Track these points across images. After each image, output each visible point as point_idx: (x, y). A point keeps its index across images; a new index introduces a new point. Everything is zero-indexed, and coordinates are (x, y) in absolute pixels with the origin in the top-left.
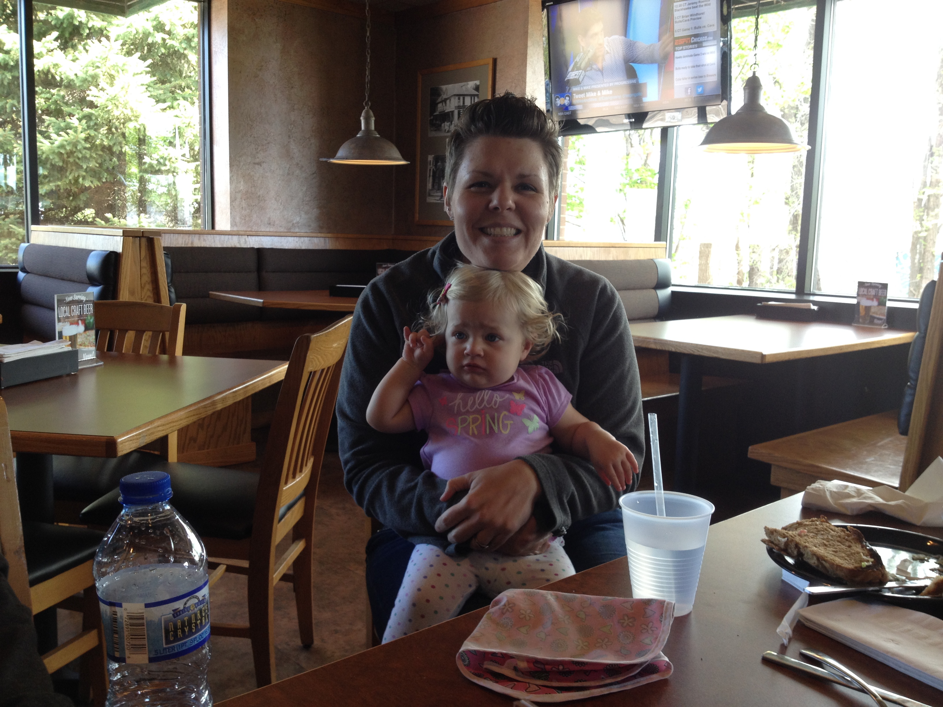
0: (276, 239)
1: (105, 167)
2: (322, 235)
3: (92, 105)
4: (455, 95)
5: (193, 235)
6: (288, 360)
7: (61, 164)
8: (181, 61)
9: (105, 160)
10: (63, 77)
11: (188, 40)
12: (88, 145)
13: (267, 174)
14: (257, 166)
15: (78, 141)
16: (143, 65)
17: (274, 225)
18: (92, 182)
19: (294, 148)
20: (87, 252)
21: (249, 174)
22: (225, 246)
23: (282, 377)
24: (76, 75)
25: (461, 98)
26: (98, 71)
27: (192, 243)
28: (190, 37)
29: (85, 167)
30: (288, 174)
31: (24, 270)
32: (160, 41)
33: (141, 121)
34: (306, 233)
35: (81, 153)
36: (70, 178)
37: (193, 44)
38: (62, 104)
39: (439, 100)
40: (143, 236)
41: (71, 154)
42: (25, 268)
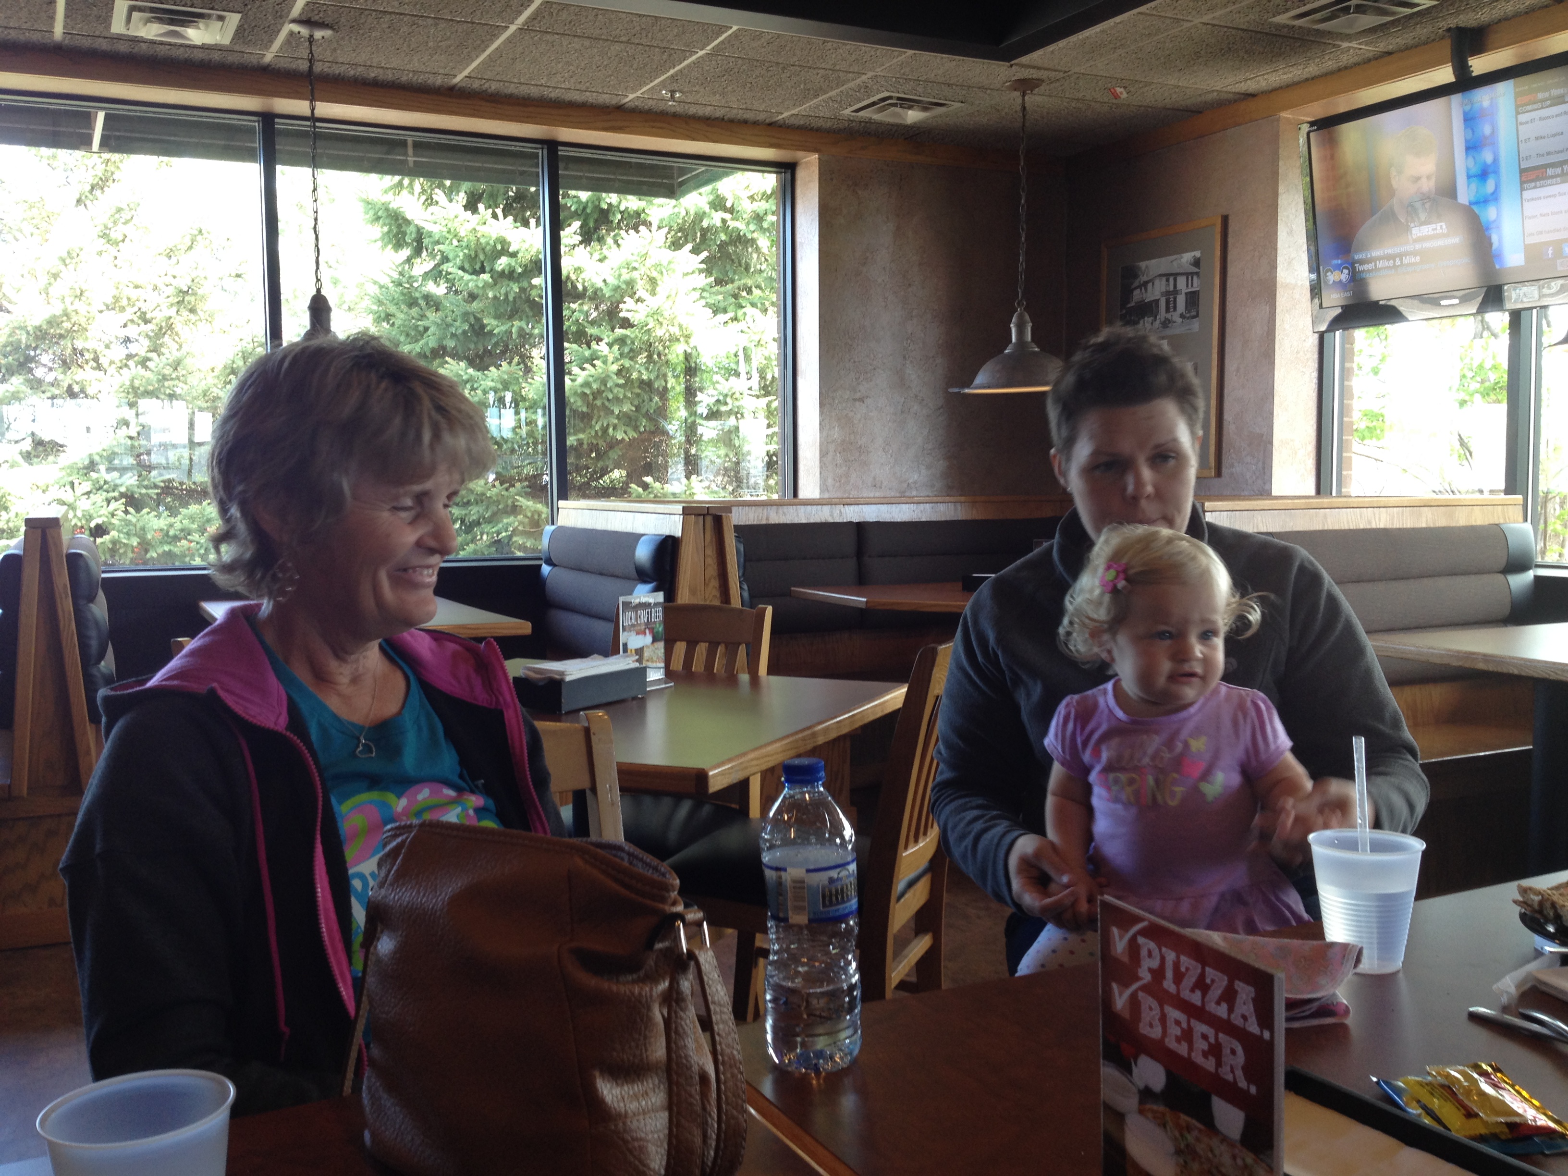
0: (884, 508)
1: (644, 411)
2: (952, 499)
3: (626, 323)
4: (1161, 275)
5: (769, 508)
6: (906, 682)
7: (585, 409)
8: (747, 248)
9: (643, 401)
10: (586, 284)
11: (758, 218)
12: (622, 381)
13: (871, 414)
14: (857, 404)
15: (608, 376)
16: (695, 261)
17: (881, 488)
18: (625, 432)
19: (912, 373)
20: (635, 538)
21: (846, 416)
22: (812, 521)
23: (899, 705)
24: (605, 281)
25: (1171, 279)
26: (635, 275)
27: (767, 519)
28: (761, 214)
29: (616, 412)
30: (902, 412)
31: (549, 562)
32: (719, 224)
33: (693, 342)
34: (928, 496)
35: (611, 391)
36: (597, 428)
37: (765, 225)
38: (586, 324)
39: (1136, 284)
40: (708, 514)
41: (597, 394)
42: (550, 559)
